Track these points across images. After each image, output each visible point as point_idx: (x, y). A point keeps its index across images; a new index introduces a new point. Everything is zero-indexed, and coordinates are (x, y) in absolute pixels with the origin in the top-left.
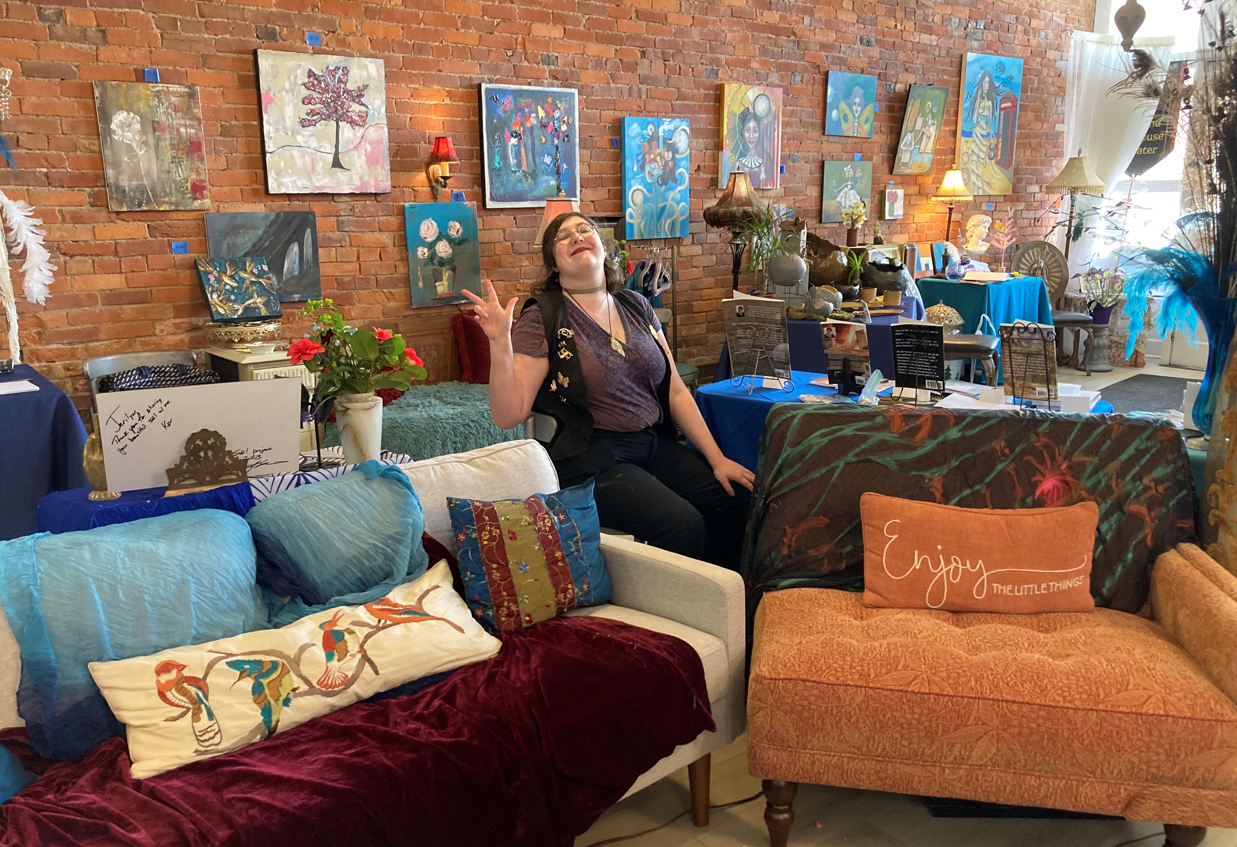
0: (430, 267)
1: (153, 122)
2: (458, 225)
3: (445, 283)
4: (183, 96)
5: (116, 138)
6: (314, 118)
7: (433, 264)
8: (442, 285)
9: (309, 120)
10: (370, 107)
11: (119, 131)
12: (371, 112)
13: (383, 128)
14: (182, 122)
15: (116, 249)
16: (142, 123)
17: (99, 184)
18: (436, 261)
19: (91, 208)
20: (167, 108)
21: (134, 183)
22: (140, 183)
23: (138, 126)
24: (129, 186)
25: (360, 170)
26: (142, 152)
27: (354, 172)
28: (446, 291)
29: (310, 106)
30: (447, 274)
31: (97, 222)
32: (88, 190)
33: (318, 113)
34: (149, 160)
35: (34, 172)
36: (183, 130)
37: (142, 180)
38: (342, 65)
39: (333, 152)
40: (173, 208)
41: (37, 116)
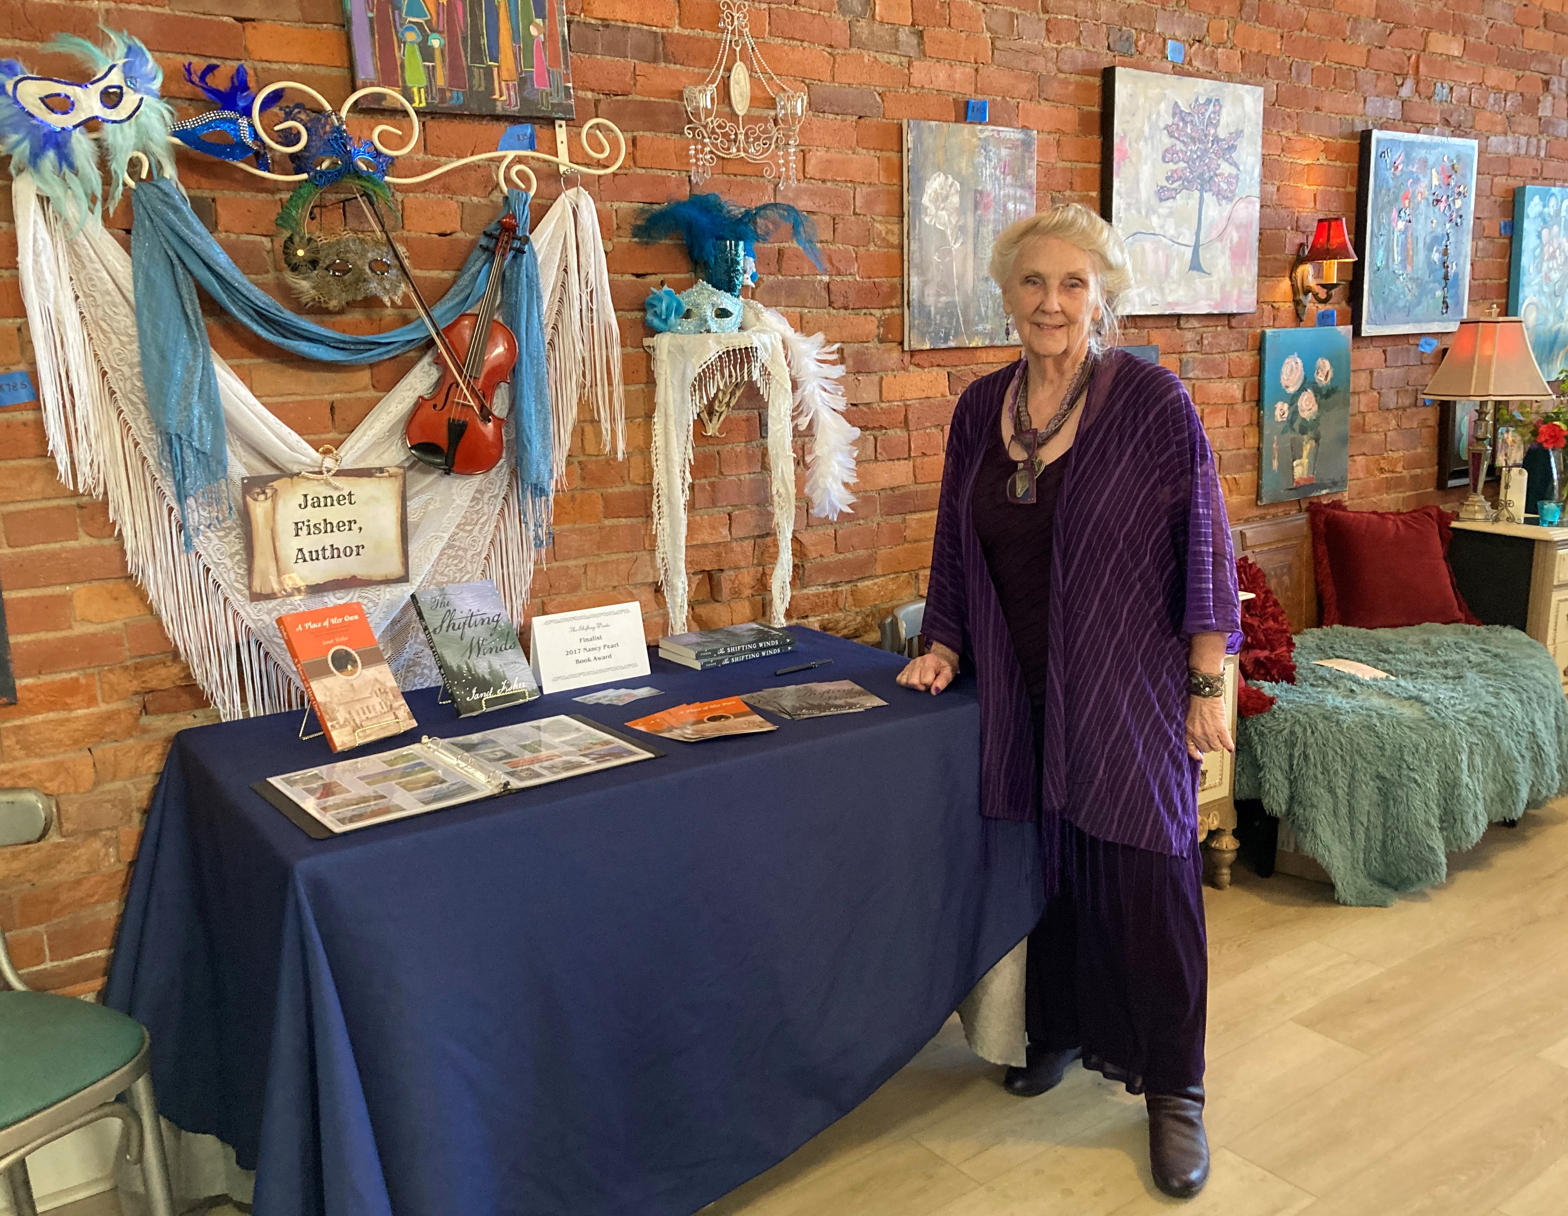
0: (1290, 435)
1: (976, 191)
2: (1327, 363)
3: (1305, 460)
4: (1015, 147)
5: (927, 220)
6: (1176, 185)
7: (1294, 430)
8: (1301, 464)
9: (1168, 190)
10: (1241, 168)
11: (932, 210)
12: (1241, 177)
13: (1253, 203)
14: (1012, 191)
15: (906, 416)
16: (962, 194)
17: (894, 303)
18: (1296, 426)
19: (879, 345)
20: (995, 168)
21: (943, 299)
22: (950, 299)
23: (955, 200)
24: (936, 306)
25: (1222, 274)
26: (958, 245)
27: (1215, 278)
28: (1305, 476)
29: (1172, 166)
30: (1308, 446)
31: (885, 370)
32: (878, 313)
33: (1180, 178)
34: (965, 259)
35: (813, 282)
36: (1011, 206)
37: (953, 295)
38: (1213, 96)
39: (1193, 244)
40: (987, 342)
41: (824, 181)
